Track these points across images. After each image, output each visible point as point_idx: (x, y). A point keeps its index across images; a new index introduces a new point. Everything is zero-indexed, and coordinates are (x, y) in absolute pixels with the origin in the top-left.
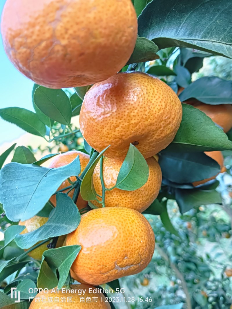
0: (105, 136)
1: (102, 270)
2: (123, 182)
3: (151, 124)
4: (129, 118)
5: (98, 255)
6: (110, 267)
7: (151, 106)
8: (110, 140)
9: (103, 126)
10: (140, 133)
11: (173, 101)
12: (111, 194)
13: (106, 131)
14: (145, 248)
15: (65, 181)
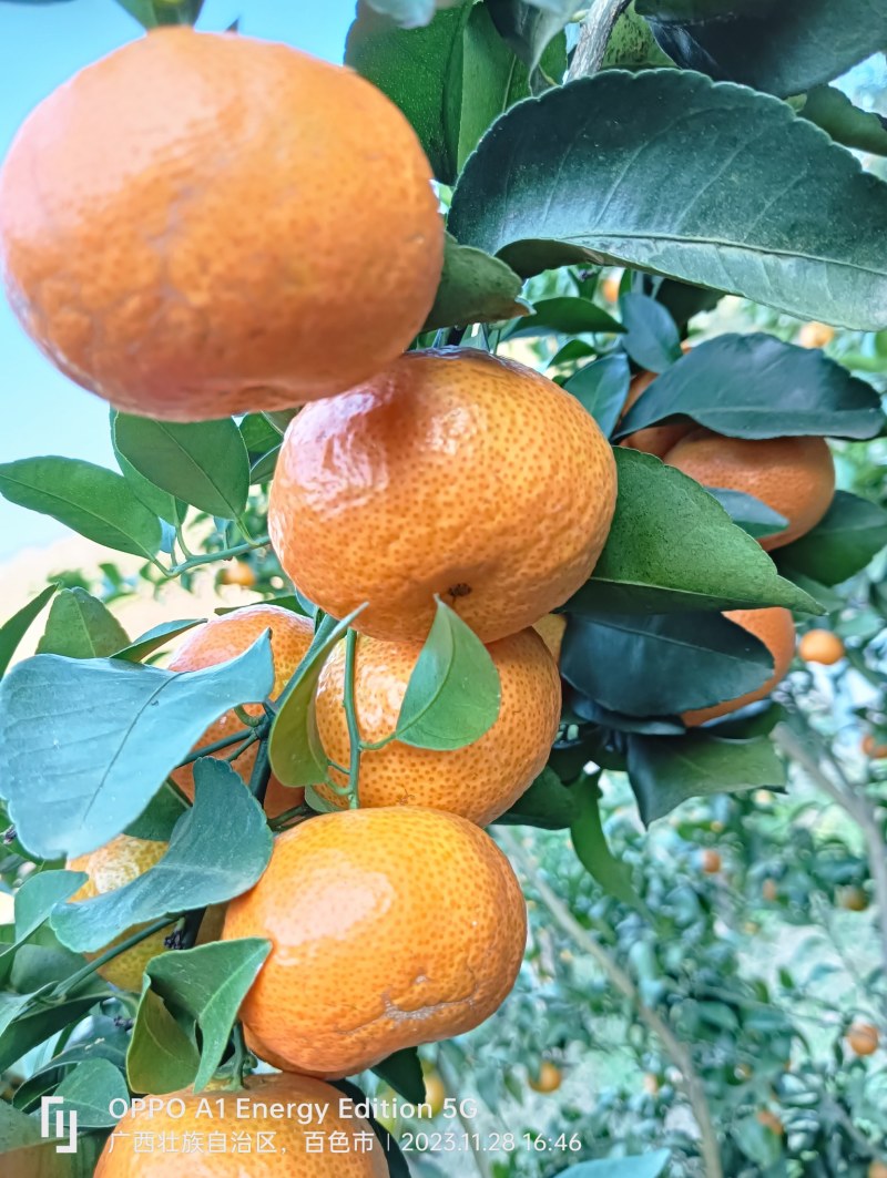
0: (352, 569)
1: (340, 1020)
2: (419, 722)
3: (504, 531)
4: (430, 511)
5: (326, 969)
6: (368, 1009)
7: (505, 470)
8: (370, 584)
9: (346, 536)
10: (469, 558)
11: (582, 451)
12: (382, 761)
13: (355, 553)
14: (486, 946)
15: (224, 715)
